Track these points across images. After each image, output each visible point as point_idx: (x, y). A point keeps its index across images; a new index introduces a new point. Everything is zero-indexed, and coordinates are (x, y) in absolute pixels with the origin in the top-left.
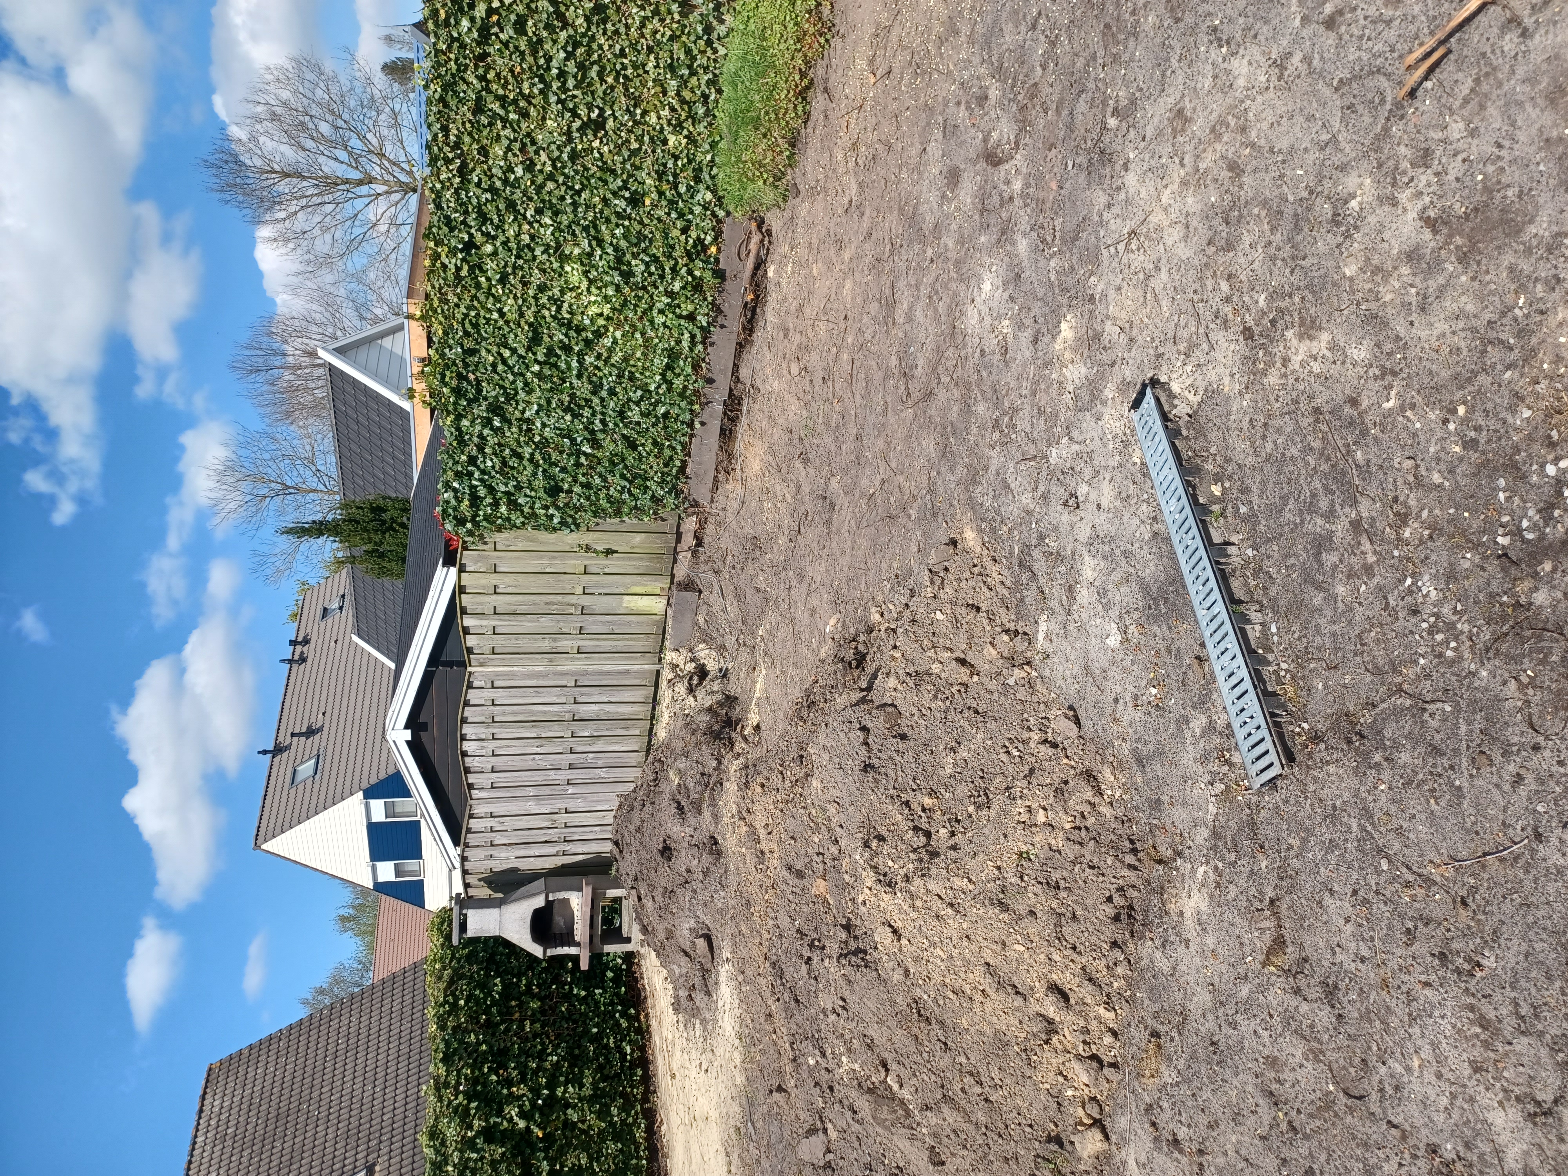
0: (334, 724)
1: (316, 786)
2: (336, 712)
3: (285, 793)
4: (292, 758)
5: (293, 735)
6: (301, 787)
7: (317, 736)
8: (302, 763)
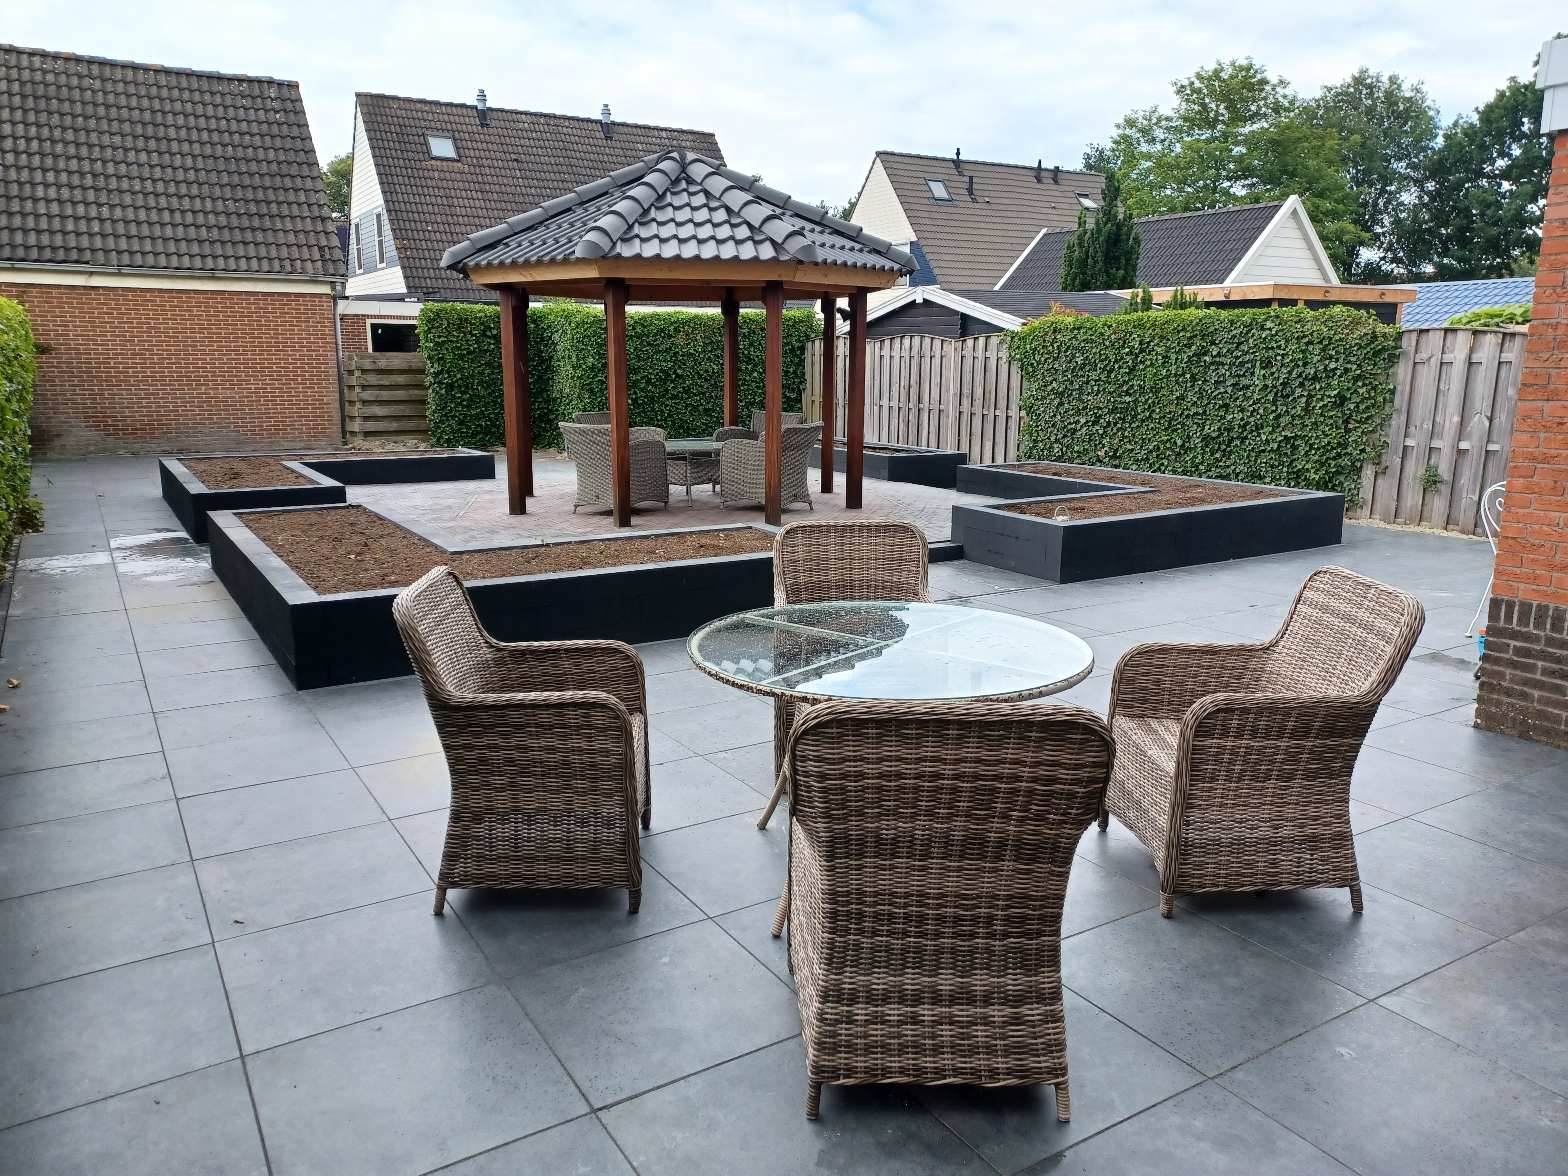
0: (978, 212)
1: (925, 201)
2: (989, 213)
3: (922, 175)
4: (951, 178)
5: (971, 178)
6: (925, 188)
7: (968, 198)
8: (946, 187)
